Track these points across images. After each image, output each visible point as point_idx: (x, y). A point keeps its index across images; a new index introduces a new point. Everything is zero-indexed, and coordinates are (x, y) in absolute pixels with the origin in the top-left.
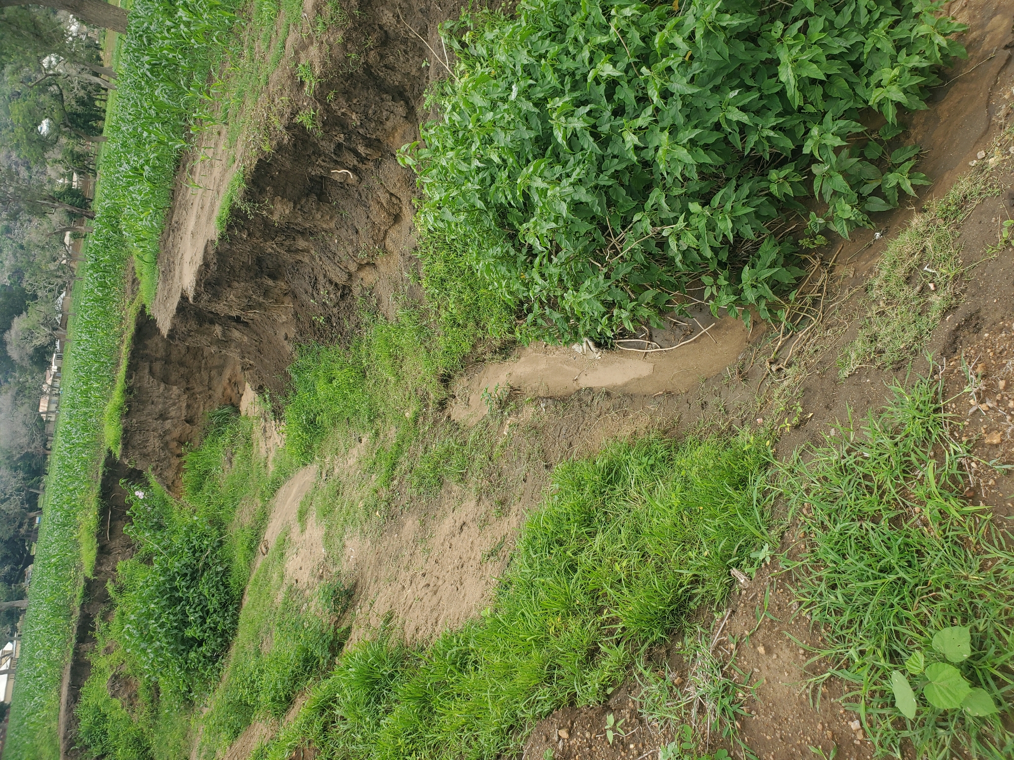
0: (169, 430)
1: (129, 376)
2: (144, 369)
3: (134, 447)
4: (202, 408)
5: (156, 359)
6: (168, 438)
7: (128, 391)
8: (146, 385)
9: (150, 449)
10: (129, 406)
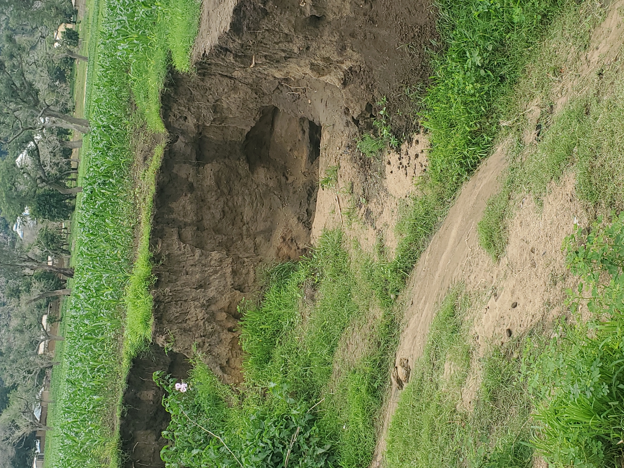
0: (213, 298)
1: (153, 243)
2: (172, 235)
3: (170, 322)
4: (252, 273)
5: (186, 225)
6: (213, 308)
7: (155, 259)
8: (177, 252)
9: (191, 323)
10: (158, 275)
